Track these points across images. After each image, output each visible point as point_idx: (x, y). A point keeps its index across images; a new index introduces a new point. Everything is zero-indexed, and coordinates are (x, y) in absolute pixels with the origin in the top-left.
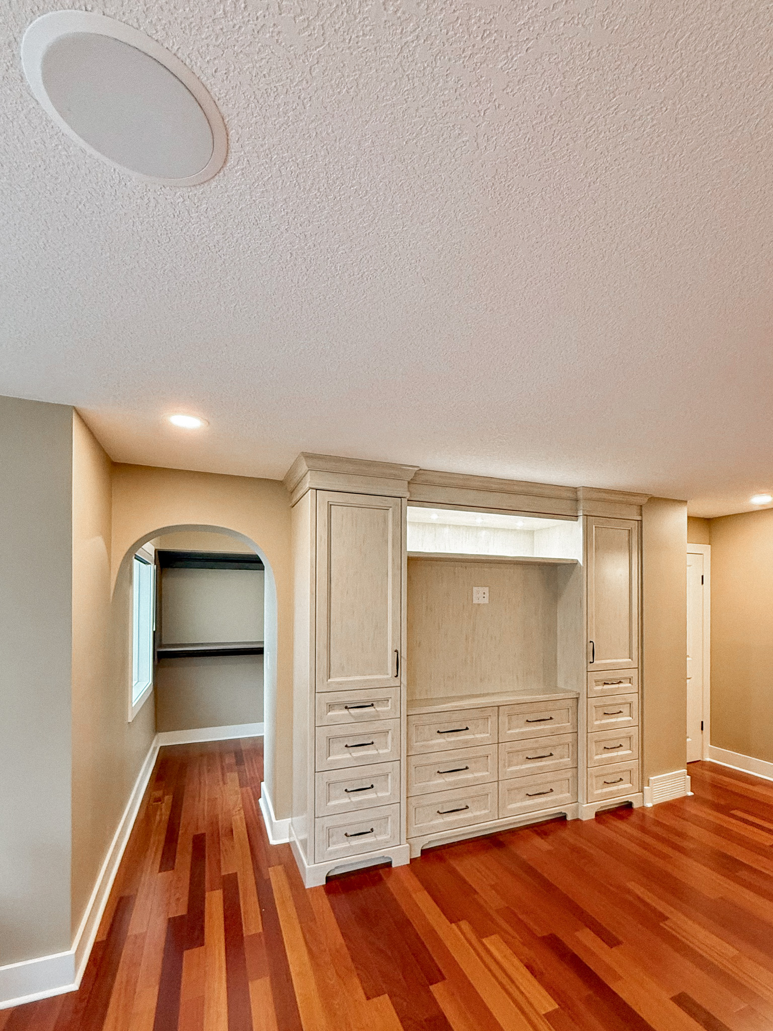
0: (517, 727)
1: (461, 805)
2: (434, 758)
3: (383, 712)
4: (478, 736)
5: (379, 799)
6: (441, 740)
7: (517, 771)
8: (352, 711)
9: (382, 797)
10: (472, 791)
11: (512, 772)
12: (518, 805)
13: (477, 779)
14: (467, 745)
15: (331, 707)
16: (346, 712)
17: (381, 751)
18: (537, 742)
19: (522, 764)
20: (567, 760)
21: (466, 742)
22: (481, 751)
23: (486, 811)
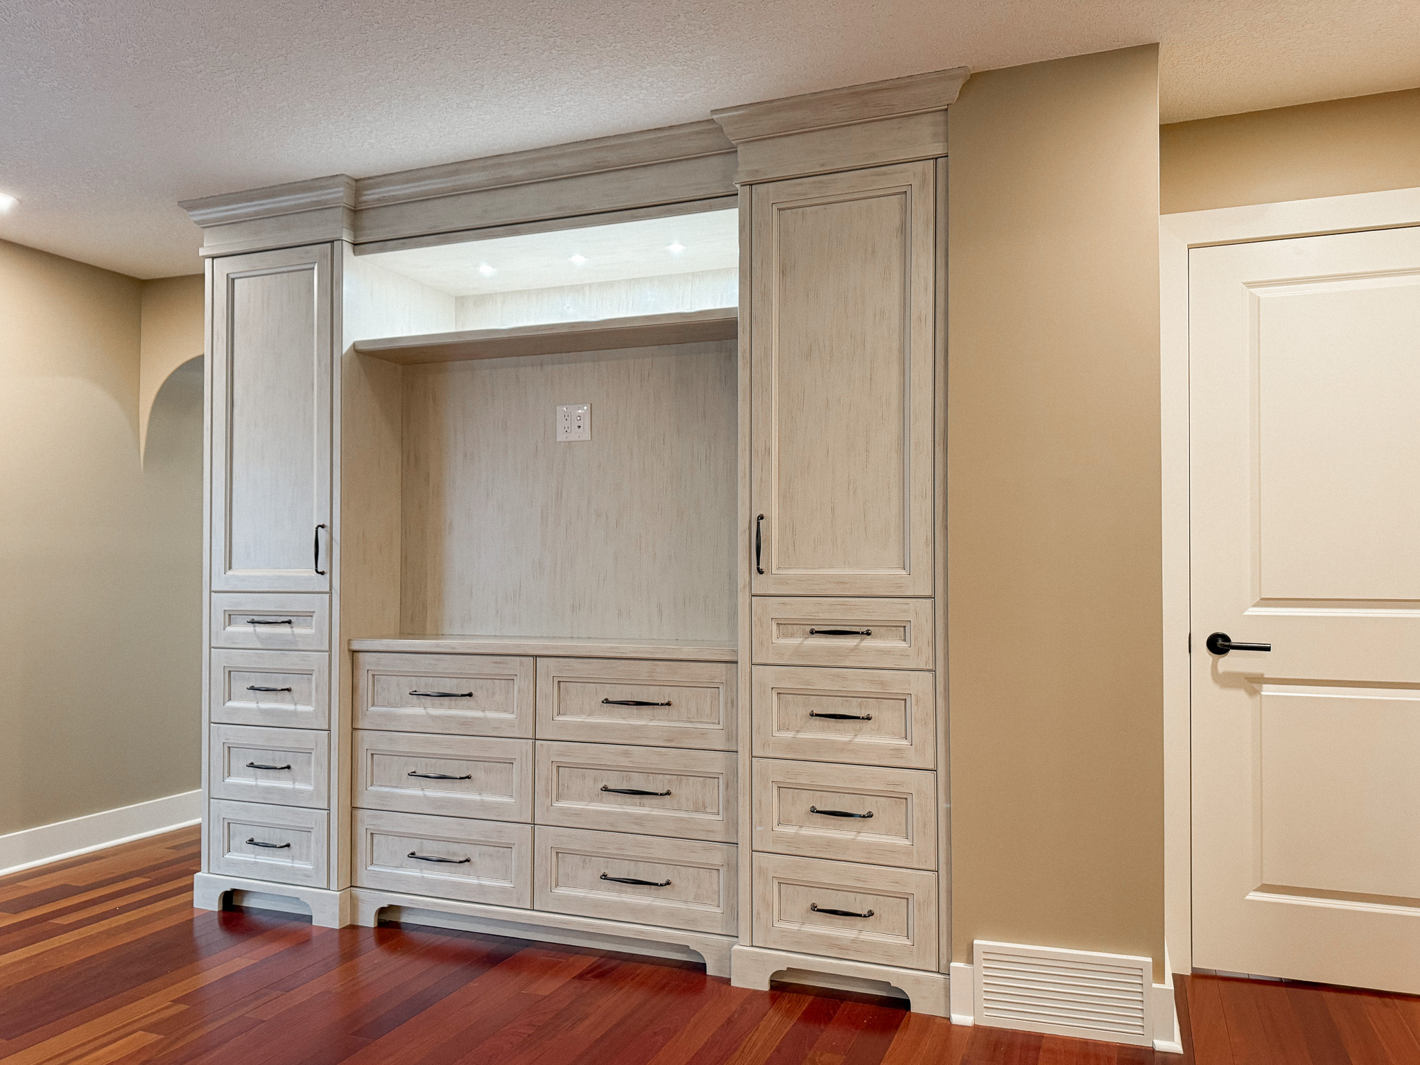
0: (581, 712)
1: (454, 854)
2: (403, 744)
3: (305, 636)
4: (491, 715)
5: (296, 792)
6: (417, 711)
7: (578, 814)
8: (261, 629)
9: (301, 792)
10: (475, 830)
11: (564, 812)
12: (580, 893)
13: (484, 806)
14: (468, 730)
15: (230, 617)
16: (250, 629)
17: (300, 708)
18: (626, 754)
19: (592, 800)
20: (712, 820)
21: (466, 722)
22: (497, 749)
23: (507, 885)
